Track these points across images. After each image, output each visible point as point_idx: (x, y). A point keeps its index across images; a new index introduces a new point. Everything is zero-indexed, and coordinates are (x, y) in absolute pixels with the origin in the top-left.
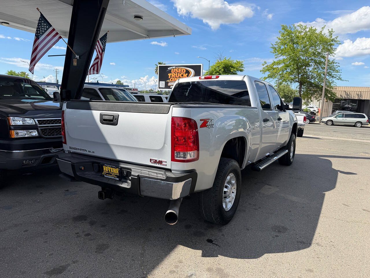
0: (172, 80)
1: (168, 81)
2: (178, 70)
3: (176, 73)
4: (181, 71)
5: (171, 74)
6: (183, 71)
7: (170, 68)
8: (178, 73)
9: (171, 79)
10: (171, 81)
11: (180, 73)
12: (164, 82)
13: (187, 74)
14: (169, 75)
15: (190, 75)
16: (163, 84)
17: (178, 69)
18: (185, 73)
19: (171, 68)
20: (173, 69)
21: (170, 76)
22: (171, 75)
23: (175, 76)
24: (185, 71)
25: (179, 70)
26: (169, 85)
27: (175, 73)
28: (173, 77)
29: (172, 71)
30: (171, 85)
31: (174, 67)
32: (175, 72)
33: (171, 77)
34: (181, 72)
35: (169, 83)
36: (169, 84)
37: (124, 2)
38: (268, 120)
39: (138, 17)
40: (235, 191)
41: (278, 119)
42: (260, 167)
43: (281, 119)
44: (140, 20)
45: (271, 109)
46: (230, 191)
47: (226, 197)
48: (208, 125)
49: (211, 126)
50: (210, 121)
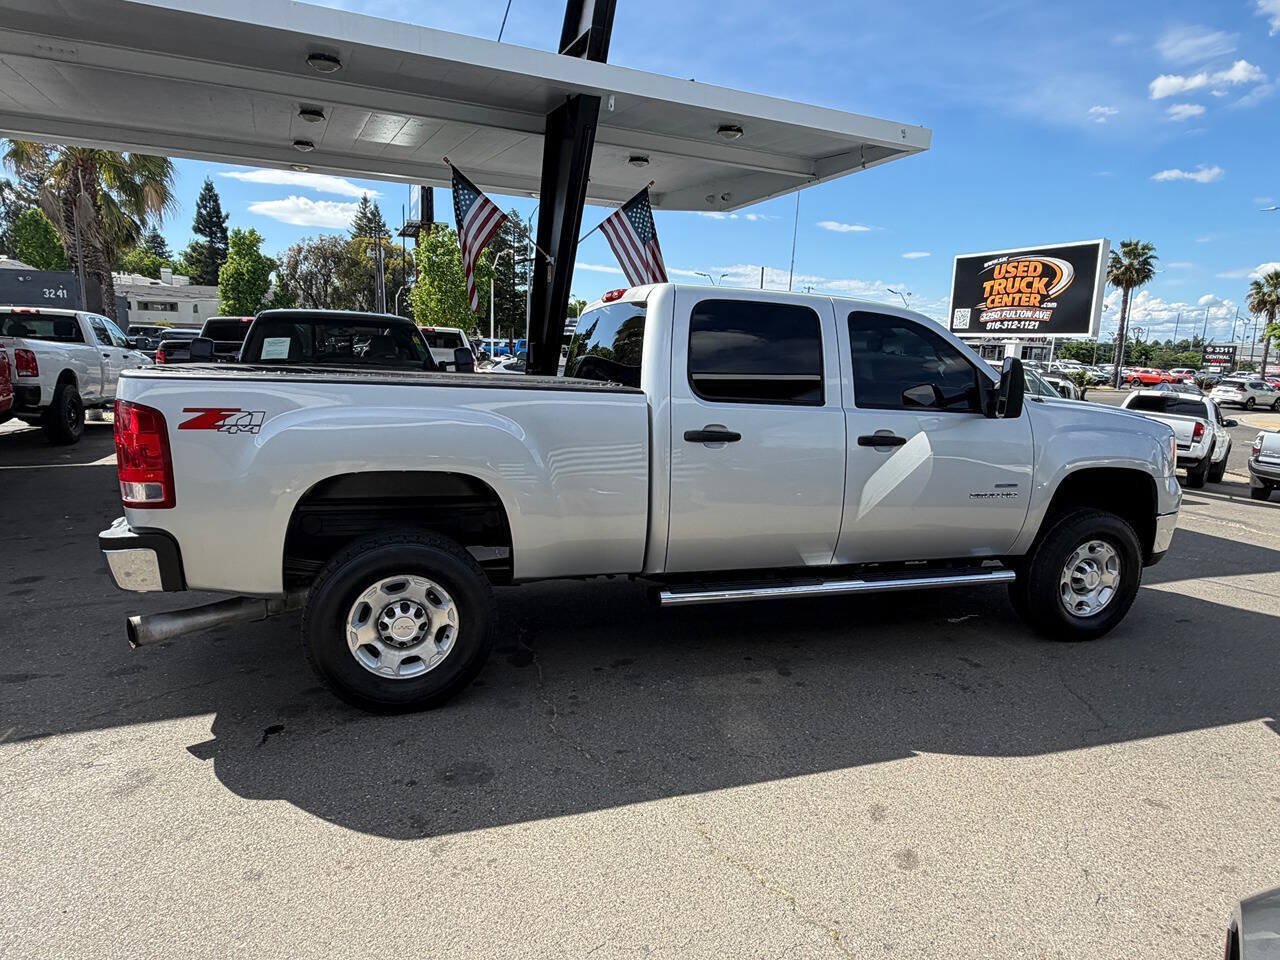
0: (993, 302)
1: (982, 306)
2: (1016, 268)
3: (1007, 279)
4: (1026, 269)
5: (991, 283)
6: (1031, 269)
7: (990, 263)
8: (1015, 277)
9: (989, 301)
10: (992, 306)
11: (1023, 278)
13: (1045, 280)
14: (987, 285)
15: (1055, 282)
16: (964, 316)
17: (1016, 264)
18: (1041, 277)
19: (996, 261)
20: (1001, 264)
21: (988, 289)
22: (992, 287)
23: (1005, 288)
24: (1040, 269)
25: (1021, 268)
26: (982, 320)
27: (1004, 278)
28: (999, 294)
29: (996, 272)
30: (988, 318)
31: (1005, 259)
32: (1007, 275)
33: (991, 294)
34: (1026, 274)
35: (984, 314)
36: (984, 317)
37: (612, 102)
38: (735, 437)
39: (729, 127)
40: (454, 634)
41: (865, 441)
42: (666, 597)
43: (901, 442)
44: (735, 135)
45: (821, 402)
46: (403, 626)
47: (390, 639)
48: (224, 426)
49: (246, 429)
50: (239, 415)
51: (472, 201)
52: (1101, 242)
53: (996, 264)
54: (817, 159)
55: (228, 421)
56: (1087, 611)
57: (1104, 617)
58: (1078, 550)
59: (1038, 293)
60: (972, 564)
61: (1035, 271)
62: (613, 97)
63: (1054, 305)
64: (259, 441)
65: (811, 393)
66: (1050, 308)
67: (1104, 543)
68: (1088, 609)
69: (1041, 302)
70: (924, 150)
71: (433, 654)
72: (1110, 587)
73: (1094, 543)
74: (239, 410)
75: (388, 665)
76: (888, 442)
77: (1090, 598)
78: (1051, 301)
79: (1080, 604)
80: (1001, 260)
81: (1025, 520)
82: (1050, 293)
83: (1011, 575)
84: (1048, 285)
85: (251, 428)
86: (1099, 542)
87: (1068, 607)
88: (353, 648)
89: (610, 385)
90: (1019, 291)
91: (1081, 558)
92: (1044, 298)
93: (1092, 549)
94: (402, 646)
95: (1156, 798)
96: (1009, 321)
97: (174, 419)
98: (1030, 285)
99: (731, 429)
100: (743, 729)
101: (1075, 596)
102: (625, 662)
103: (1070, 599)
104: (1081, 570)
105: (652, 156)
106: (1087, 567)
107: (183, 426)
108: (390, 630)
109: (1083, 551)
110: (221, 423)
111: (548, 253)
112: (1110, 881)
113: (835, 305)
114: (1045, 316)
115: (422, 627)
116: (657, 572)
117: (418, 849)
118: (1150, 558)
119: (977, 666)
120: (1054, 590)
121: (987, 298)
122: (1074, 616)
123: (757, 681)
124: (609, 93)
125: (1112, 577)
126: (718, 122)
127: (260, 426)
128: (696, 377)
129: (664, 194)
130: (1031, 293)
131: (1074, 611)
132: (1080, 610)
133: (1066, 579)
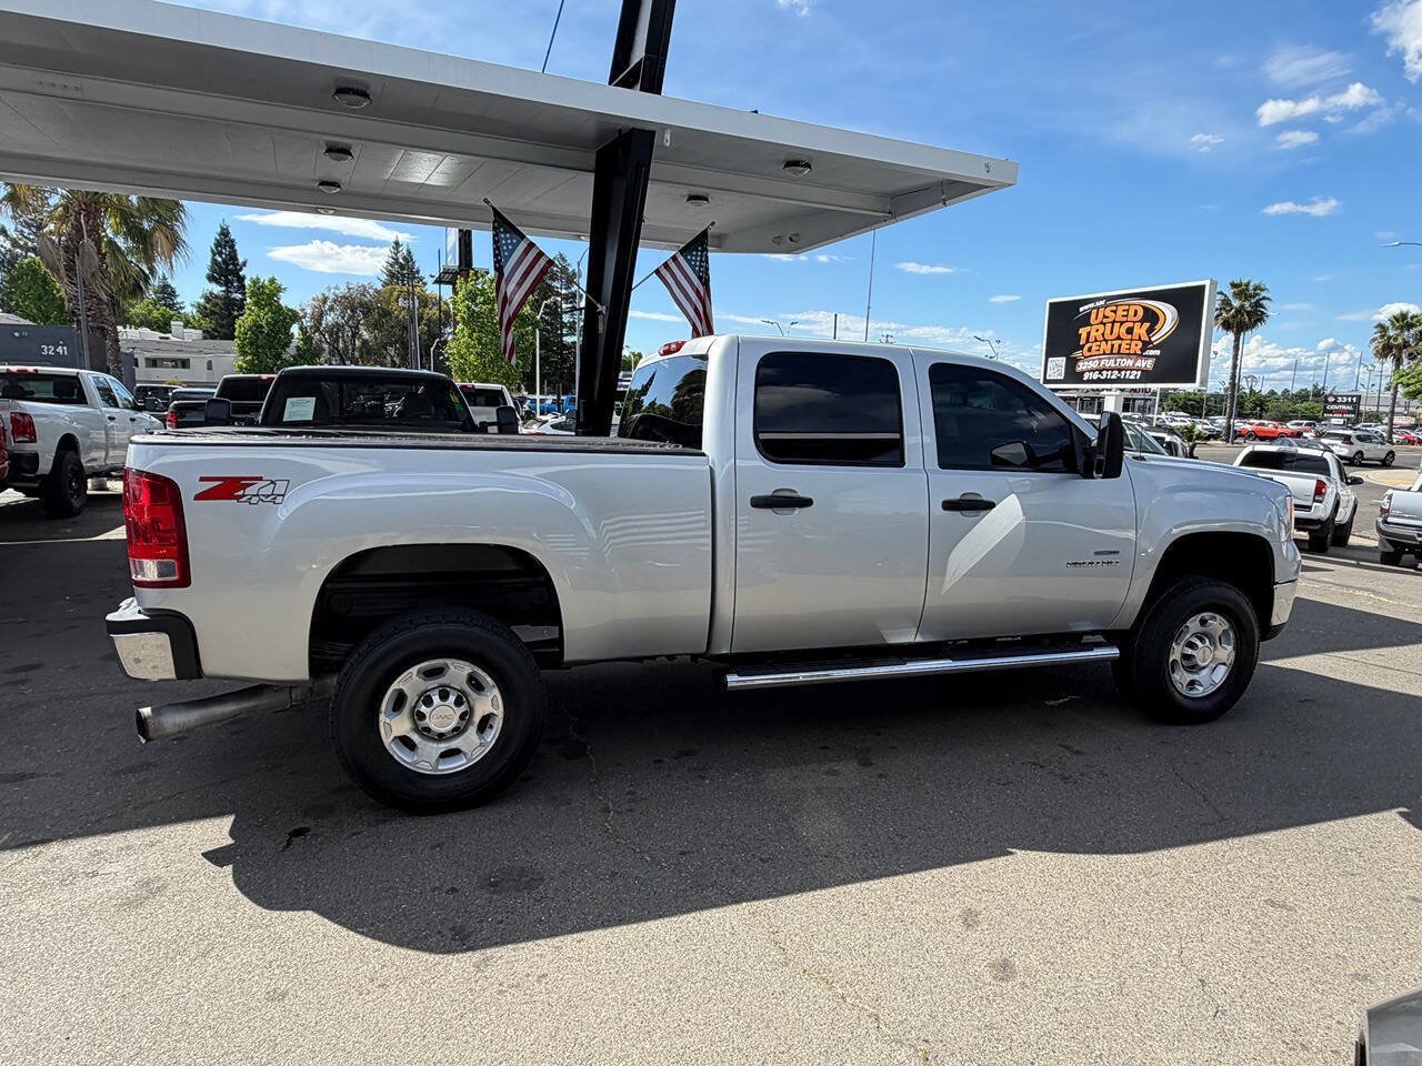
0: (1090, 349)
1: (1078, 354)
2: (1115, 312)
3: (1105, 324)
4: (1125, 313)
5: (1087, 329)
6: (1132, 313)
7: (1086, 307)
8: (1113, 322)
9: (1086, 348)
10: (1089, 354)
11: (1122, 323)
12: (1062, 361)
13: (1147, 325)
14: (1083, 331)
15: (1157, 327)
16: (1058, 365)
17: (1114, 308)
19: (1091, 305)
20: (1098, 308)
21: (1084, 336)
22: (1089, 334)
23: (1103, 334)
24: (1141, 313)
25: (1120, 313)
27: (1102, 323)
28: (1096, 341)
29: (1093, 316)
30: (1085, 368)
31: (1102, 303)
32: (1105, 321)
33: (1087, 341)
34: (1125, 319)
35: (1081, 364)
36: (1081, 366)
37: (668, 136)
38: (807, 503)
39: (796, 162)
40: (498, 724)
41: (949, 505)
42: (733, 680)
43: (990, 506)
44: (803, 171)
45: (900, 463)
46: (442, 716)
47: (428, 729)
48: (244, 496)
49: (269, 499)
50: (261, 484)
51: (515, 246)
52: (1207, 283)
53: (1093, 308)
54: (894, 196)
55: (249, 491)
56: (1199, 691)
57: (1218, 698)
58: (1188, 624)
59: (1140, 339)
60: (1073, 640)
61: (1135, 315)
62: (669, 131)
63: (1158, 352)
64: (283, 512)
65: (889, 453)
66: (1152, 356)
67: (1217, 616)
68: (1201, 689)
69: (1143, 350)
70: (1009, 185)
71: (474, 746)
72: (1224, 664)
73: (1206, 615)
74: (260, 479)
75: (425, 759)
76: (976, 506)
77: (1202, 676)
78: (1155, 348)
79: (1192, 683)
80: (1098, 304)
81: (1128, 591)
82: (1153, 339)
83: (1115, 652)
84: (1150, 331)
85: (274, 498)
86: (1211, 614)
87: (1179, 686)
88: (387, 740)
89: (668, 447)
90: (1119, 338)
91: (1192, 631)
92: (1146, 345)
93: (1203, 622)
94: (441, 737)
95: (1279, 898)
96: (1108, 370)
97: (189, 489)
98: (1130, 331)
99: (802, 494)
100: (820, 825)
101: (1186, 674)
102: (689, 753)
103: (1181, 678)
104: (1191, 645)
105: (712, 194)
106: (1198, 643)
107: (199, 497)
108: (427, 720)
109: (1193, 624)
110: (241, 493)
111: (599, 301)
112: (1230, 991)
113: (915, 356)
114: (1149, 364)
115: (462, 717)
116: (724, 652)
117: (460, 964)
118: (1268, 631)
119: (1078, 753)
120: (1161, 669)
121: (1084, 346)
122: (1184, 696)
123: (835, 773)
124: (664, 127)
125: (1226, 652)
126: (783, 157)
127: (283, 495)
128: (762, 436)
129: (726, 235)
130: (1132, 340)
131: (1184, 691)
132: (1191, 689)
133: (1175, 655)
